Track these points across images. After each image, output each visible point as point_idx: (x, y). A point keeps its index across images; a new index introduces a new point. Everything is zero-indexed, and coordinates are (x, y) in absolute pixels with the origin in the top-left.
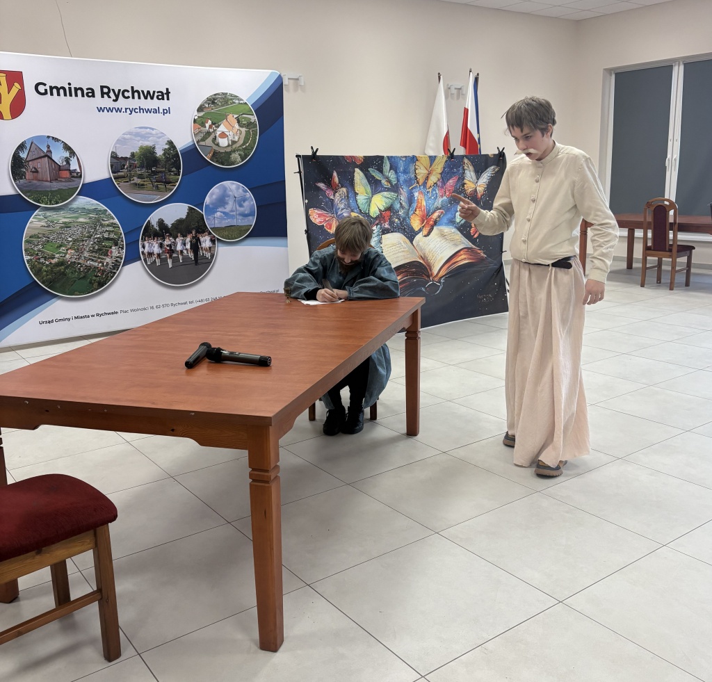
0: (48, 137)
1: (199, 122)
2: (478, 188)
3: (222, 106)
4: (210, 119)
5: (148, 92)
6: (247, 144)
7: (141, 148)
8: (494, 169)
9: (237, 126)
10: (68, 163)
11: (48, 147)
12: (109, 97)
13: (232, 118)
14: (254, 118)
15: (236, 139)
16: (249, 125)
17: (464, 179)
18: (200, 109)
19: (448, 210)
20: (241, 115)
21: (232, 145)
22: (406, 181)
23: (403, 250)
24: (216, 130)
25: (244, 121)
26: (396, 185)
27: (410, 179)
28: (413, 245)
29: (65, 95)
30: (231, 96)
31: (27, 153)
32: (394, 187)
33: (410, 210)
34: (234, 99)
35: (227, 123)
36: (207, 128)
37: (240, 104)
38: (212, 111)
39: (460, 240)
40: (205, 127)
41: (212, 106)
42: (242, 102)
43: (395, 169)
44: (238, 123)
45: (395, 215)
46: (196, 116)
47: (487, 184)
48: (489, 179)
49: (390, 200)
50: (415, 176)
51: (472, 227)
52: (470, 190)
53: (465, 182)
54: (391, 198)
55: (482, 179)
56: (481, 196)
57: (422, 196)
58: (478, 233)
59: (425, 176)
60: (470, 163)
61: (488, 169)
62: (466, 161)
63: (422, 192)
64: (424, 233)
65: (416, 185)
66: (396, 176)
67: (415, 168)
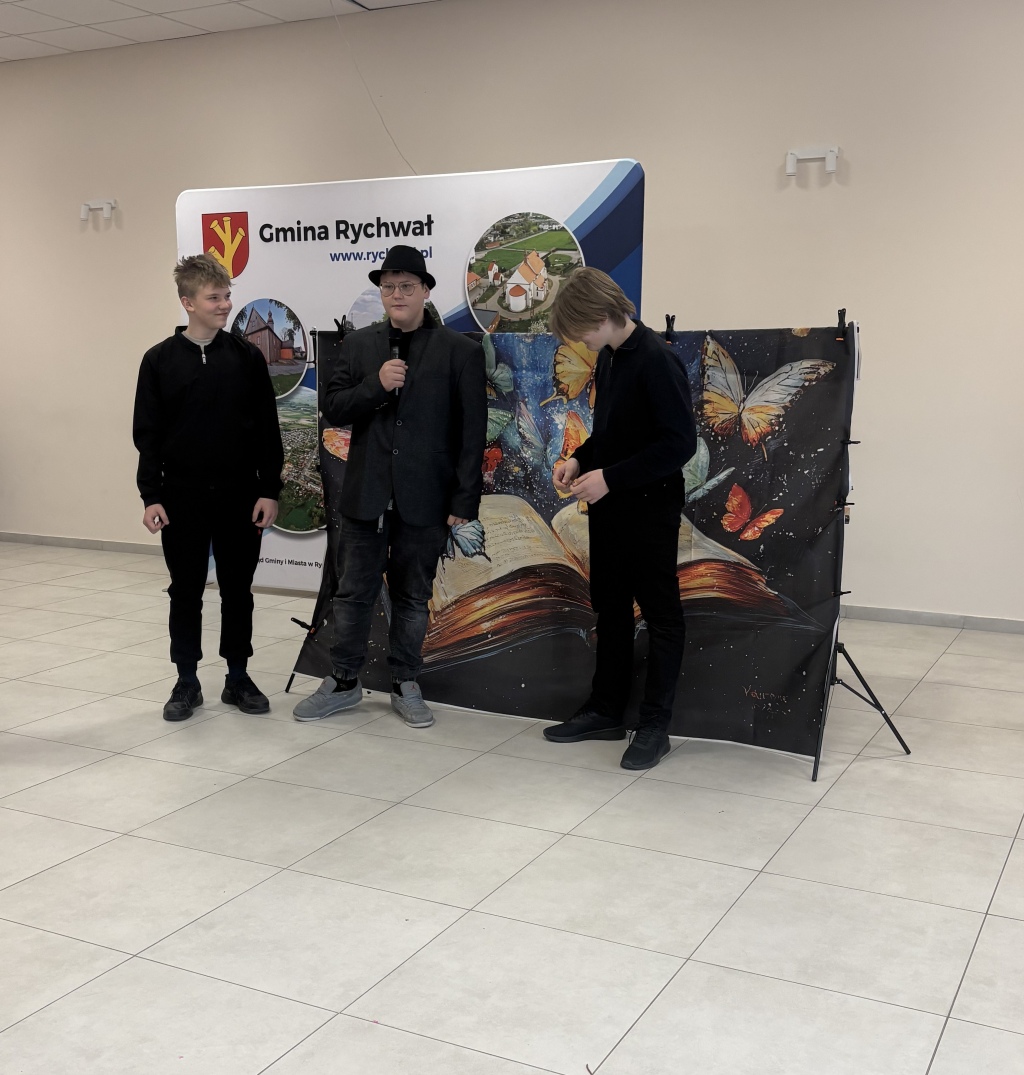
0: (271, 300)
1: (477, 269)
2: (745, 416)
3: (519, 237)
4: (497, 263)
5: (401, 224)
8: (814, 369)
9: (544, 273)
10: (292, 338)
11: (270, 315)
12: (347, 237)
13: (535, 259)
14: (578, 255)
15: (542, 296)
18: (480, 247)
20: (554, 251)
21: (533, 308)
22: (538, 387)
23: (525, 534)
24: (505, 282)
25: (559, 262)
26: (510, 394)
27: (545, 385)
28: (552, 529)
29: (293, 239)
30: (536, 218)
31: (246, 324)
32: (505, 400)
33: (548, 451)
34: (540, 223)
35: (527, 268)
36: (490, 279)
37: (553, 231)
38: (501, 248)
39: (687, 538)
40: (487, 278)
41: (500, 238)
42: (557, 227)
43: (508, 362)
44: (546, 266)
45: (513, 457)
46: (472, 258)
47: (783, 407)
48: (795, 394)
49: (497, 426)
50: (554, 378)
51: (726, 511)
52: (723, 417)
53: (705, 398)
54: (498, 421)
55: (760, 392)
56: (762, 437)
57: (577, 423)
58: (756, 529)
59: (585, 380)
60: (725, 352)
61: (786, 368)
62: (712, 346)
63: (576, 414)
64: (583, 506)
65: (555, 398)
66: (511, 376)
67: (555, 360)
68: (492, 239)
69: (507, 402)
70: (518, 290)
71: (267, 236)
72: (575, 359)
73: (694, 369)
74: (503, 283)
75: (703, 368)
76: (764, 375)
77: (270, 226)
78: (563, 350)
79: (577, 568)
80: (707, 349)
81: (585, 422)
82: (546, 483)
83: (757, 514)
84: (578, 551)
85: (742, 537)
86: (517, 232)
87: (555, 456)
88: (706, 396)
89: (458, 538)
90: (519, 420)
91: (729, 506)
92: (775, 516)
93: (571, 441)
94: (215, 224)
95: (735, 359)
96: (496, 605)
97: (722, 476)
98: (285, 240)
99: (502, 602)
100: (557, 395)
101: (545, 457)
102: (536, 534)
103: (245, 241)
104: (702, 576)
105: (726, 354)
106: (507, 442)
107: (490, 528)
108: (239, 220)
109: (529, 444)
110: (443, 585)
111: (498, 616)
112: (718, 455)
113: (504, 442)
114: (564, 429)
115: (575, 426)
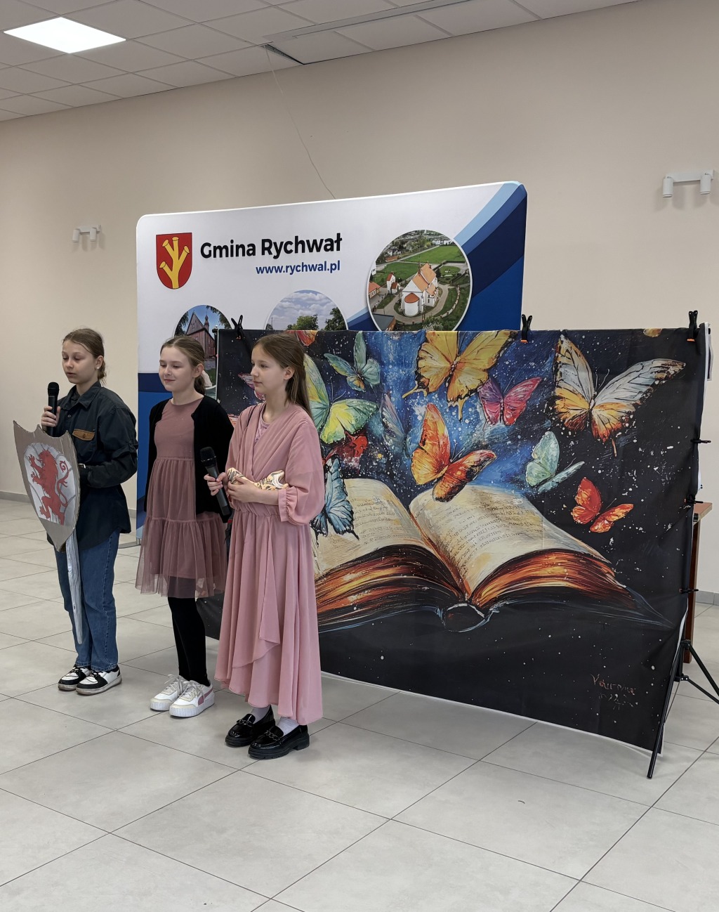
0: (208, 307)
1: (377, 280)
2: (595, 413)
3: (414, 251)
4: (394, 274)
5: (315, 242)
6: (451, 311)
7: (301, 319)
8: (664, 368)
9: (435, 282)
11: (207, 319)
12: (270, 253)
13: (428, 271)
14: (466, 267)
15: (432, 303)
16: (458, 279)
17: (554, 385)
18: (380, 260)
19: (504, 453)
20: (444, 264)
21: (424, 313)
22: (402, 381)
23: (388, 517)
24: (401, 290)
25: (448, 273)
26: (377, 386)
27: (409, 378)
28: (410, 513)
29: (227, 256)
30: (430, 235)
31: (187, 326)
32: (372, 392)
33: (408, 440)
34: (433, 239)
35: (420, 278)
36: (389, 288)
37: (444, 245)
38: (398, 261)
39: (537, 528)
40: (386, 287)
41: (398, 253)
42: (448, 242)
43: (377, 357)
44: (437, 276)
45: (376, 445)
46: (374, 270)
47: (633, 405)
48: (646, 393)
49: (364, 416)
50: (416, 372)
51: (576, 504)
52: (573, 413)
53: (557, 394)
54: (365, 411)
55: (610, 390)
56: (613, 433)
57: (436, 416)
58: (606, 522)
59: (445, 375)
60: (576, 349)
61: (637, 367)
62: (565, 344)
63: (434, 407)
64: (437, 493)
65: (416, 391)
66: (379, 370)
67: (418, 356)
68: (391, 254)
69: (373, 394)
70: (412, 298)
71: (206, 252)
72: (437, 356)
73: (548, 367)
74: (399, 291)
75: (556, 365)
76: (615, 373)
77: (209, 245)
78: (426, 347)
79: (432, 551)
80: (560, 347)
81: (442, 414)
82: (405, 469)
83: (606, 507)
84: (433, 535)
85: (593, 529)
86: (413, 247)
87: (414, 445)
88: (558, 392)
89: (331, 516)
90: (383, 411)
91: (579, 499)
92: (624, 511)
93: (429, 431)
94: (166, 244)
95: (587, 358)
96: (362, 580)
97: (572, 470)
98: (221, 256)
99: (368, 578)
100: (418, 388)
101: (405, 446)
102: (395, 517)
103: (189, 256)
104: (553, 565)
105: (579, 352)
106: (372, 431)
107: (358, 508)
108: (185, 239)
109: (391, 433)
110: (316, 558)
111: (364, 590)
112: (567, 449)
113: (369, 431)
114: (422, 420)
115: (433, 417)
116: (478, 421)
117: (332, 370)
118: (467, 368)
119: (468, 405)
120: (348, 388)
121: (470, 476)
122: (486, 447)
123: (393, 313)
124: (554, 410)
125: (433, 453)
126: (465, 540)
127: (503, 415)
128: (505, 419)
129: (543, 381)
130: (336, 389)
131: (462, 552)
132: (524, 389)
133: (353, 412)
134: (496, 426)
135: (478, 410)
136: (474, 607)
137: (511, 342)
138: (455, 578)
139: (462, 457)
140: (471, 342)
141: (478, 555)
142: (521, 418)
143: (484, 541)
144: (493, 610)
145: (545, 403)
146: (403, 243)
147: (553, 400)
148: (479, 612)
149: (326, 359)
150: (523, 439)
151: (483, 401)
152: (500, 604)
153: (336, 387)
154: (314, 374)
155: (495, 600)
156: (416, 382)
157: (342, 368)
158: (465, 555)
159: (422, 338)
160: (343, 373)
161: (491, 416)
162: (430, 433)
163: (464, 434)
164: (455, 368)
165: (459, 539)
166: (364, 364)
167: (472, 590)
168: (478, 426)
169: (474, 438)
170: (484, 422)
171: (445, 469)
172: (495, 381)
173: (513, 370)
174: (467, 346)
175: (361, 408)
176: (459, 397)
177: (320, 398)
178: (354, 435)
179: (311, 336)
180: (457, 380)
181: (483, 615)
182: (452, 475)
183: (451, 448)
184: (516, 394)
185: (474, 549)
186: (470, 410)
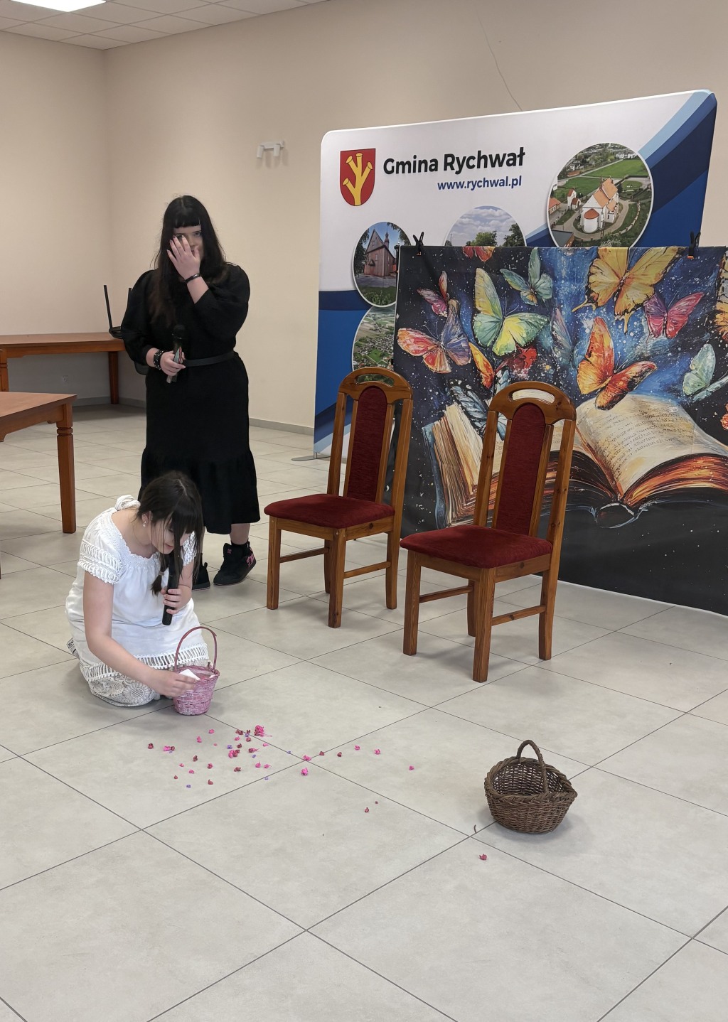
0: (389, 223)
1: (558, 195)
4: (576, 190)
5: (497, 156)
6: (630, 227)
7: (479, 236)
9: (616, 198)
11: (387, 236)
12: (452, 169)
13: (610, 186)
14: (648, 182)
15: (612, 219)
16: (639, 194)
17: (716, 300)
18: (562, 175)
19: (664, 364)
21: (603, 230)
22: (573, 295)
24: (581, 206)
25: (630, 188)
27: (579, 293)
29: (409, 171)
30: (614, 148)
31: (368, 243)
32: (544, 306)
33: (575, 352)
34: (617, 153)
35: (601, 193)
36: (569, 204)
37: (627, 159)
38: (580, 176)
39: (689, 434)
40: (567, 202)
41: (581, 167)
42: (632, 155)
43: (550, 272)
44: (618, 192)
45: (545, 357)
46: (555, 185)
49: (535, 329)
50: (587, 287)
51: (726, 412)
53: (718, 308)
54: (536, 324)
57: (602, 329)
59: (613, 289)
63: (602, 320)
64: (600, 402)
65: (586, 305)
66: (552, 285)
67: (589, 272)
68: (573, 168)
69: (545, 308)
70: (592, 214)
71: (389, 168)
72: (607, 271)
73: (711, 282)
74: (580, 207)
75: (719, 280)
77: (393, 161)
78: (597, 262)
79: (590, 456)
80: (724, 264)
81: (609, 328)
82: (571, 381)
84: (592, 441)
86: (596, 161)
87: (580, 357)
88: (719, 306)
90: (553, 324)
94: (350, 160)
97: (725, 380)
98: (403, 172)
100: (588, 302)
101: (572, 357)
103: (373, 173)
104: (700, 468)
106: (542, 343)
108: (369, 155)
109: (560, 346)
112: (723, 360)
113: (539, 343)
114: (590, 333)
115: (600, 331)
116: (642, 333)
117: (507, 285)
118: (634, 283)
119: (633, 318)
120: (521, 302)
121: (631, 386)
122: (647, 359)
123: (572, 229)
124: (714, 323)
125: (597, 364)
126: (621, 446)
127: (666, 328)
128: (667, 332)
129: (705, 296)
130: (510, 303)
131: (618, 456)
132: (687, 304)
133: (524, 326)
134: (658, 339)
135: (643, 323)
136: (625, 507)
137: (678, 258)
138: (609, 480)
139: (625, 368)
140: (641, 257)
141: (632, 459)
142: (683, 331)
143: (638, 447)
144: (642, 509)
145: (706, 317)
146: (586, 157)
147: (713, 314)
148: (629, 511)
149: (502, 274)
150: (683, 352)
151: (648, 315)
152: (649, 504)
153: (510, 301)
154: (489, 288)
155: (645, 500)
156: (586, 297)
157: (516, 284)
158: (620, 459)
159: (594, 255)
160: (517, 288)
161: (654, 329)
162: (596, 345)
163: (629, 347)
164: (623, 283)
165: (616, 444)
166: (537, 280)
167: (624, 492)
168: (642, 339)
169: (638, 350)
170: (647, 335)
171: (609, 379)
172: (660, 296)
173: (678, 285)
174: (637, 262)
175: (532, 321)
176: (626, 311)
177: (494, 312)
178: (524, 348)
179: (489, 252)
180: (625, 295)
181: (633, 514)
182: (615, 385)
183: (615, 360)
184: (680, 308)
185: (629, 453)
186: (635, 323)
